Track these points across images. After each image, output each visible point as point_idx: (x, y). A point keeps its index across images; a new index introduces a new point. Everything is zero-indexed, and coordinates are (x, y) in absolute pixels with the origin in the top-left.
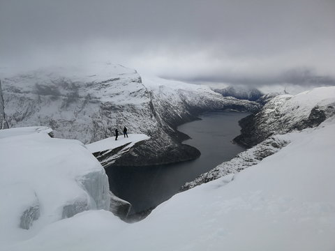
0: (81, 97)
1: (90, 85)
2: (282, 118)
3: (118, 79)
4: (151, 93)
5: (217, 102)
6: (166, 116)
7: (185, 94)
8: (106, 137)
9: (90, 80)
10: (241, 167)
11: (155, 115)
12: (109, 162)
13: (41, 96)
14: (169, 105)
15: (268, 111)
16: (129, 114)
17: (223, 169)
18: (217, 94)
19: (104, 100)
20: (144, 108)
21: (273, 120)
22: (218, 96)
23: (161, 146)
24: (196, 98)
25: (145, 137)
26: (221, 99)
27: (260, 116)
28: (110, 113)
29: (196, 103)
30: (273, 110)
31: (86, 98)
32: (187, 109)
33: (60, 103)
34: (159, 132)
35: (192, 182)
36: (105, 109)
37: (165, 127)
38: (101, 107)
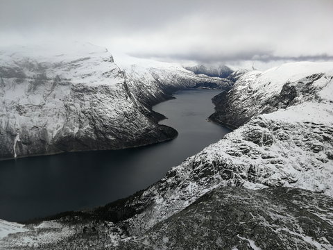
0: (49, 79)
1: (58, 66)
2: (255, 95)
3: (88, 58)
4: (123, 73)
5: (189, 80)
6: (141, 96)
7: (157, 72)
9: (58, 60)
11: (130, 96)
13: (4, 79)
14: (143, 85)
15: (240, 88)
16: (103, 96)
17: (211, 151)
18: (189, 72)
19: (75, 81)
20: (118, 89)
21: (245, 97)
22: (190, 74)
23: (138, 127)
24: (168, 77)
26: (193, 77)
27: (232, 93)
28: (83, 95)
29: (169, 81)
30: (245, 87)
31: (55, 80)
32: (161, 89)
33: (26, 86)
34: (135, 113)
35: (179, 167)
36: (77, 91)
37: (140, 108)
38: (73, 90)
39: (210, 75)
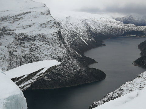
1: (5, 19)
3: (29, 12)
4: (59, 24)
5: (118, 29)
6: (74, 44)
7: (89, 23)
8: (21, 64)
10: (142, 85)
11: (64, 43)
12: (25, 86)
14: (76, 34)
16: (40, 43)
17: (127, 88)
18: (118, 22)
19: (18, 32)
20: (53, 37)
23: (70, 70)
24: (99, 27)
25: (56, 63)
26: (121, 26)
28: (24, 43)
29: (100, 30)
31: (2, 30)
32: (92, 37)
34: (68, 58)
35: (99, 101)
36: (19, 39)
37: (73, 53)
38: (15, 38)
39: (138, 24)
